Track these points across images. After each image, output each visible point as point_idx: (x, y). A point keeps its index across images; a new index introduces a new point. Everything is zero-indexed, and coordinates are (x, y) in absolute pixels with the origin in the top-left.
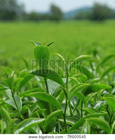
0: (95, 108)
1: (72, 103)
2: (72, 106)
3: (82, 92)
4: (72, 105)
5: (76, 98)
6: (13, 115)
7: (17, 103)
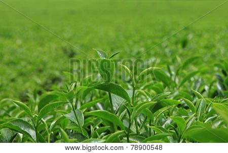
0: (163, 127)
1: (138, 120)
2: (138, 123)
3: (150, 109)
4: (139, 121)
5: (143, 114)
6: (76, 128)
7: (78, 118)
